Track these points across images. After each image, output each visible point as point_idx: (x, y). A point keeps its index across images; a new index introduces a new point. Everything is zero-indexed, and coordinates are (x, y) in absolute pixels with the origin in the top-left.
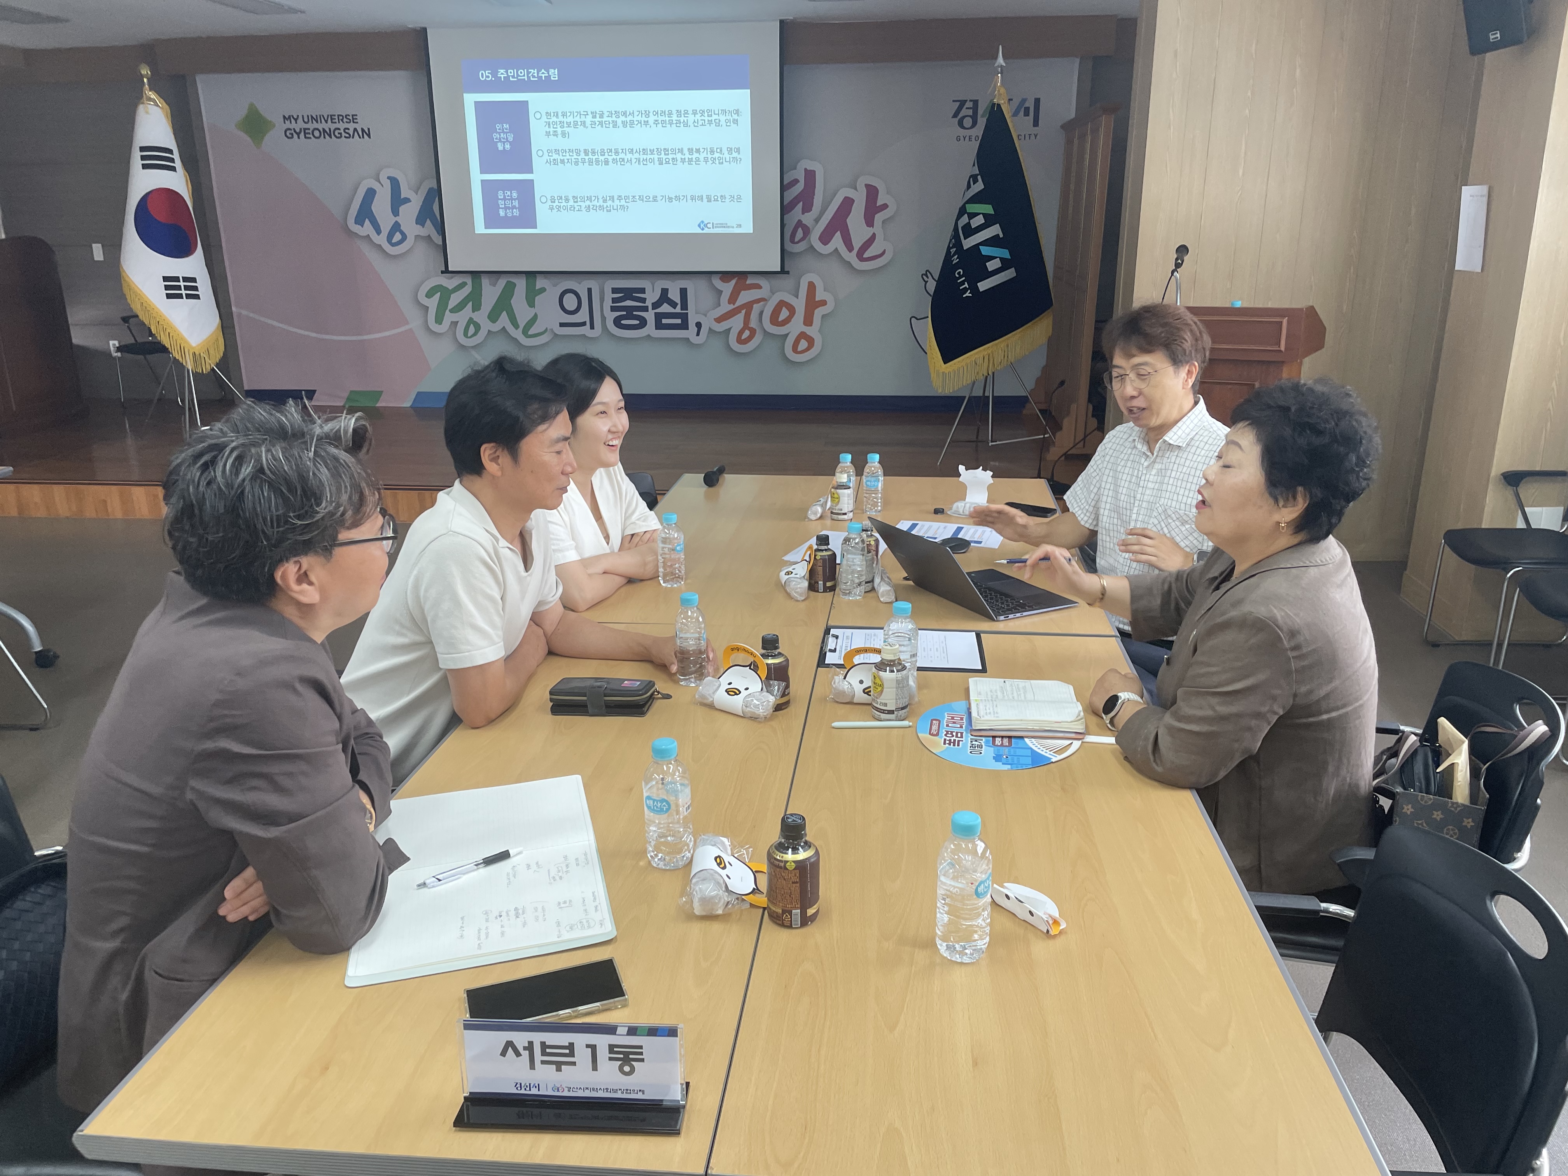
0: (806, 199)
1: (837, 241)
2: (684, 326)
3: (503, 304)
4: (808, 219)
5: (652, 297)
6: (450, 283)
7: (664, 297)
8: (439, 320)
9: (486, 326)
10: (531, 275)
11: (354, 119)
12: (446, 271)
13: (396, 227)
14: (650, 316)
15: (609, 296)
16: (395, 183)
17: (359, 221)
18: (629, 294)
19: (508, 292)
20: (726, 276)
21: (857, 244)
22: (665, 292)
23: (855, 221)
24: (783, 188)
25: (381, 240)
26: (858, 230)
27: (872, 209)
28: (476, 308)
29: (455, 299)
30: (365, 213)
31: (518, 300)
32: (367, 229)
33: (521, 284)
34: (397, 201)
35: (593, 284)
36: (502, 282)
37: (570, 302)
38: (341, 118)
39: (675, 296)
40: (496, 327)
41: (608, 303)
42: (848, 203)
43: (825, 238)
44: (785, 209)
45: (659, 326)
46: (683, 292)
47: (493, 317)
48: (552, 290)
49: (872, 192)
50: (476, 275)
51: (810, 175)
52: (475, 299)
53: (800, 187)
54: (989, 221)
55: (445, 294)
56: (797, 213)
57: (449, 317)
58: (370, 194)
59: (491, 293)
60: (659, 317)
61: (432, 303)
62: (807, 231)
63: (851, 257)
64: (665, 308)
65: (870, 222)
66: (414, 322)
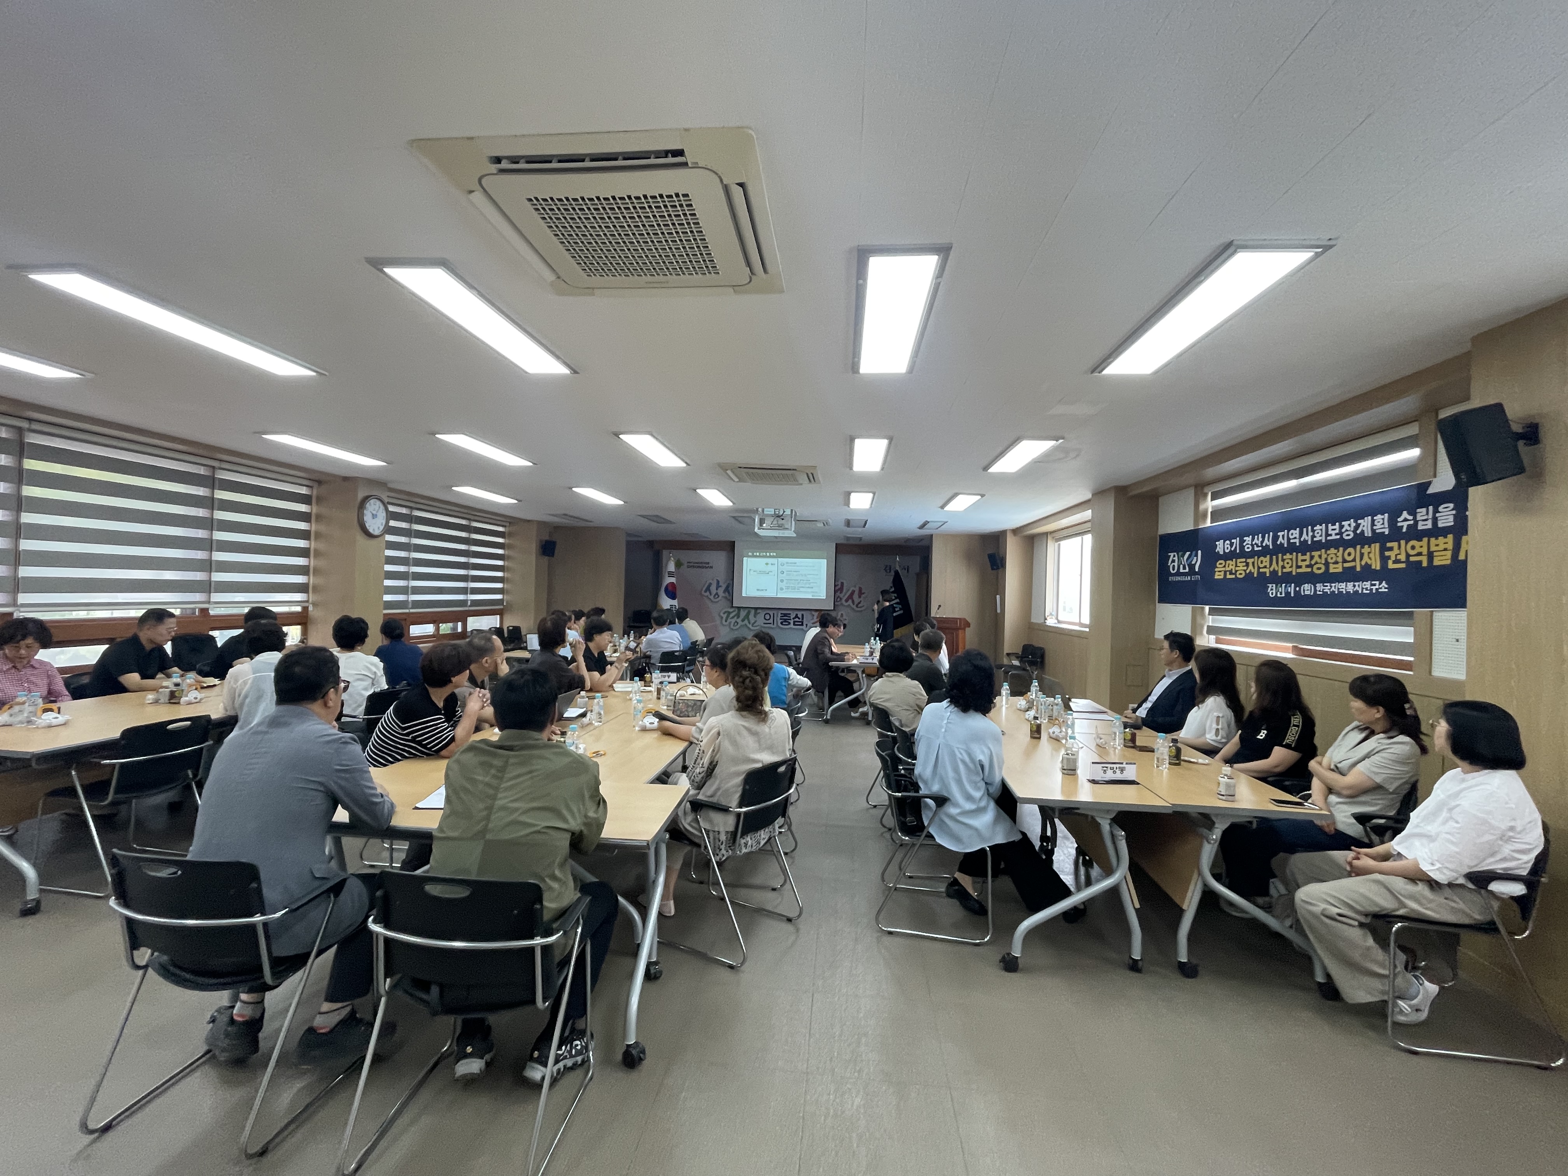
0: (841, 589)
1: (850, 602)
2: (802, 625)
3: (747, 616)
4: (841, 596)
5: (793, 616)
6: (731, 610)
7: (797, 616)
8: (726, 621)
9: (740, 623)
10: (756, 609)
11: (708, 563)
12: (732, 607)
13: (717, 594)
14: (792, 622)
15: (780, 615)
16: (718, 582)
17: (706, 592)
18: (785, 615)
19: (749, 613)
20: (816, 610)
21: (856, 604)
22: (797, 615)
23: (856, 596)
24: (835, 586)
25: (712, 597)
26: (857, 600)
27: (861, 593)
28: (738, 617)
29: (731, 615)
30: (708, 589)
31: (751, 617)
32: (708, 593)
33: (753, 611)
34: (718, 587)
35: (775, 612)
36: (746, 611)
37: (767, 617)
38: (705, 563)
39: (800, 616)
40: (744, 623)
41: (779, 619)
42: (853, 592)
43: (847, 601)
44: (835, 592)
45: (794, 625)
46: (803, 615)
47: (743, 621)
48: (762, 614)
49: (860, 589)
50: (739, 608)
51: (842, 584)
52: (738, 616)
53: (839, 586)
54: (896, 598)
55: (729, 613)
56: (838, 594)
57: (729, 620)
58: (710, 585)
59: (743, 614)
60: (794, 622)
61: (725, 616)
62: (841, 599)
63: (854, 607)
64: (797, 619)
65: (860, 597)
66: (718, 622)
